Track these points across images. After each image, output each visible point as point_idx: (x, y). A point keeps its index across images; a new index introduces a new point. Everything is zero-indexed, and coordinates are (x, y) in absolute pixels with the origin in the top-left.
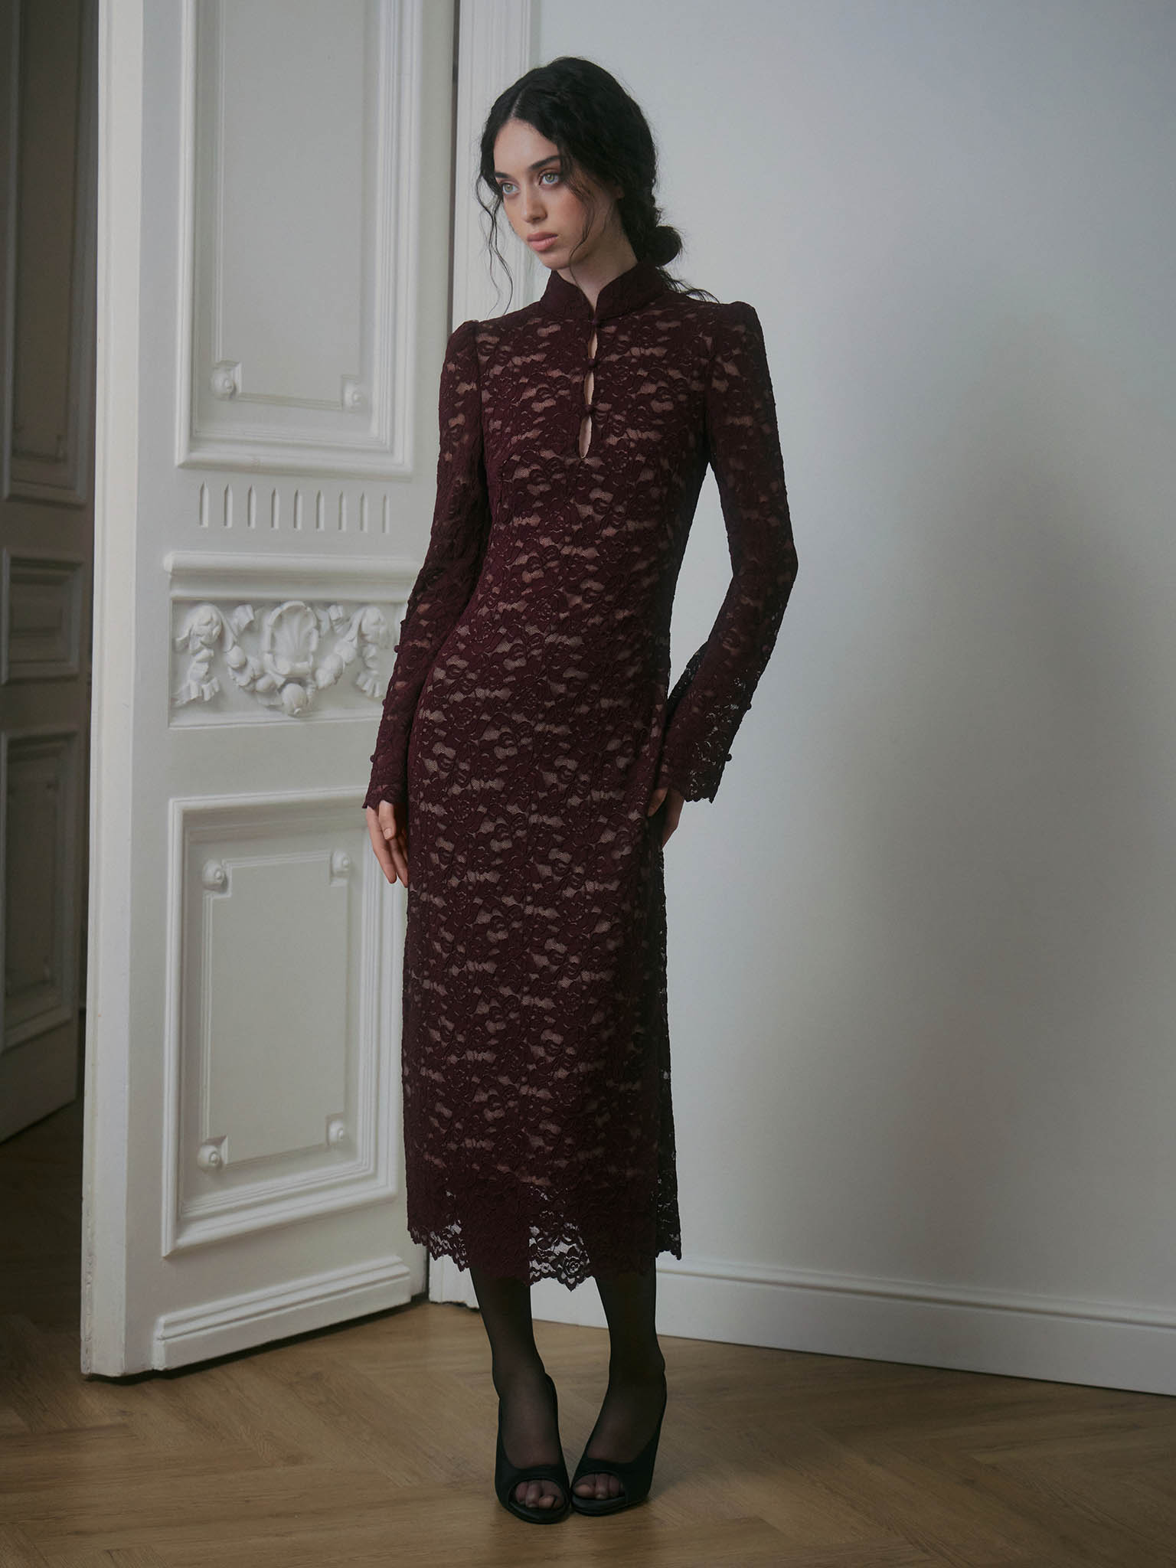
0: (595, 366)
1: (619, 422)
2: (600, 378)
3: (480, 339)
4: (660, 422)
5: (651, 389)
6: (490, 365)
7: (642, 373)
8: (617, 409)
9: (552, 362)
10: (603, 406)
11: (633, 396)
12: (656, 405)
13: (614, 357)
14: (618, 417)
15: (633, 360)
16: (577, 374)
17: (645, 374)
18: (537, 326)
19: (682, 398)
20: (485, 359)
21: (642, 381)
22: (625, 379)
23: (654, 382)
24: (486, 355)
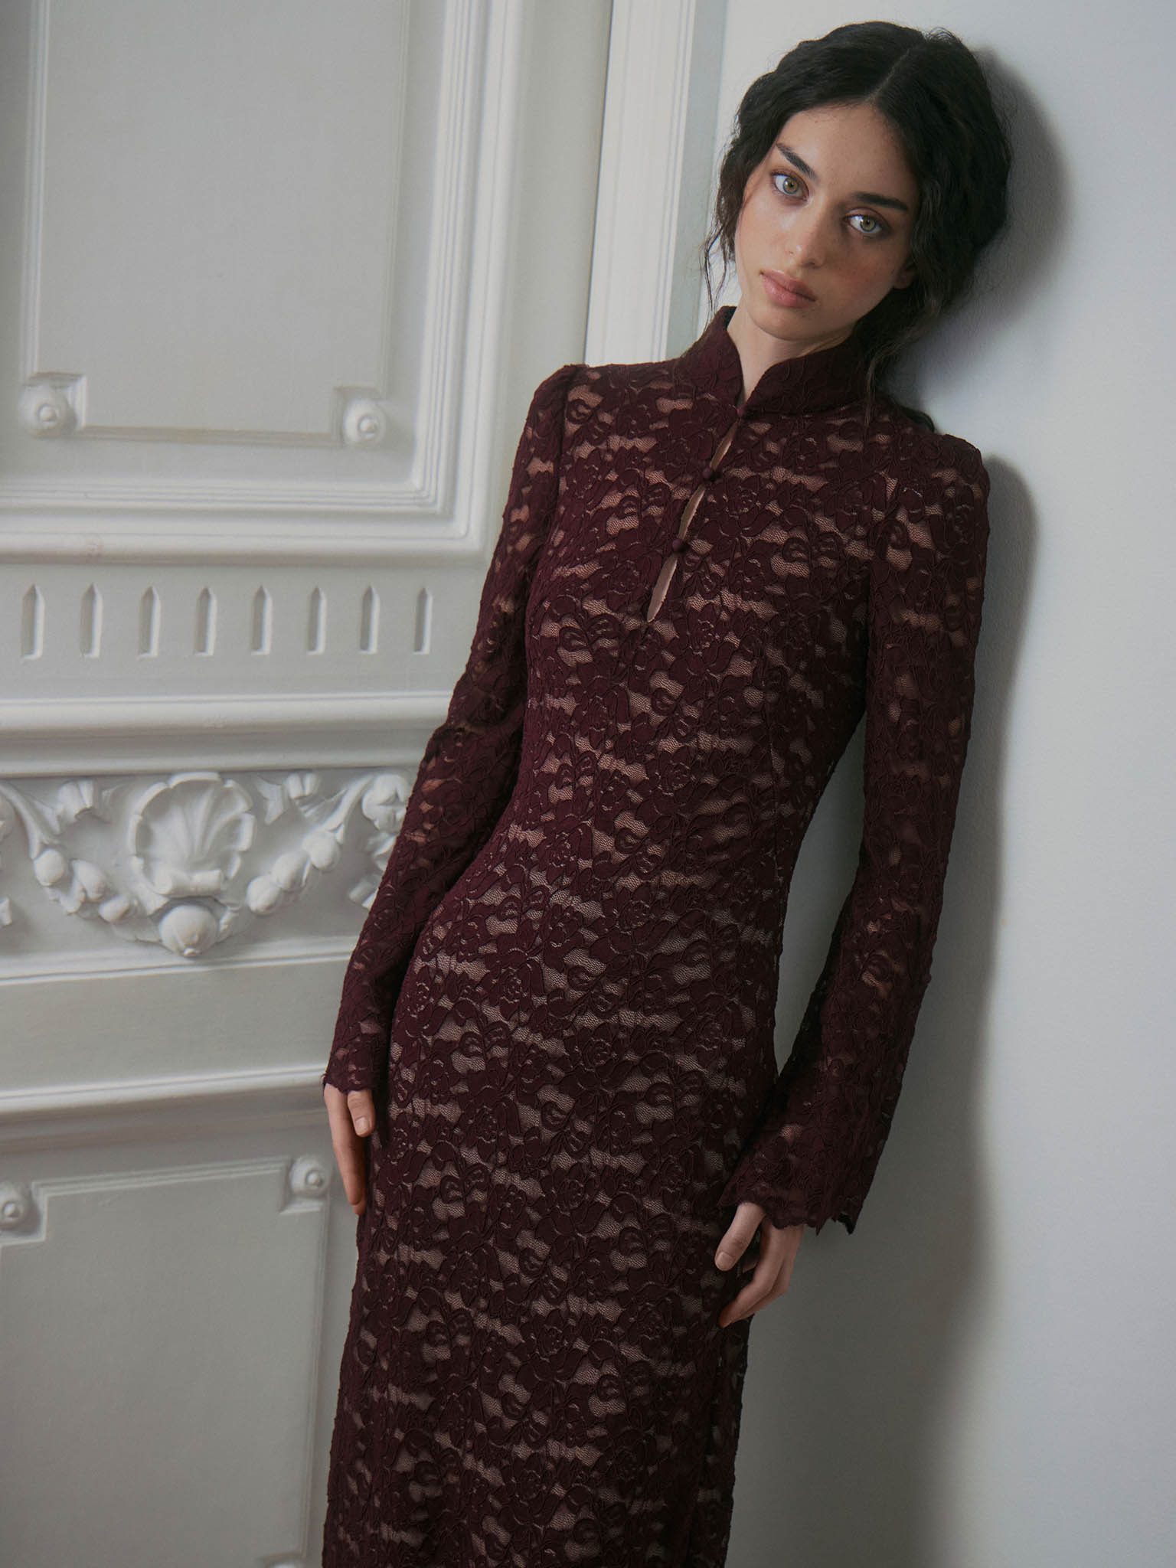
0: (713, 480)
1: (714, 576)
2: (711, 499)
3: (573, 395)
4: (778, 590)
5: (780, 537)
6: (578, 439)
7: (774, 508)
8: (715, 555)
9: (657, 458)
10: (702, 546)
11: (748, 540)
12: (779, 565)
13: (743, 473)
14: (715, 568)
15: (770, 486)
16: (684, 485)
17: (778, 512)
18: (661, 393)
19: (827, 562)
20: (572, 428)
21: (771, 520)
22: (746, 510)
23: (787, 528)
24: (574, 421)
